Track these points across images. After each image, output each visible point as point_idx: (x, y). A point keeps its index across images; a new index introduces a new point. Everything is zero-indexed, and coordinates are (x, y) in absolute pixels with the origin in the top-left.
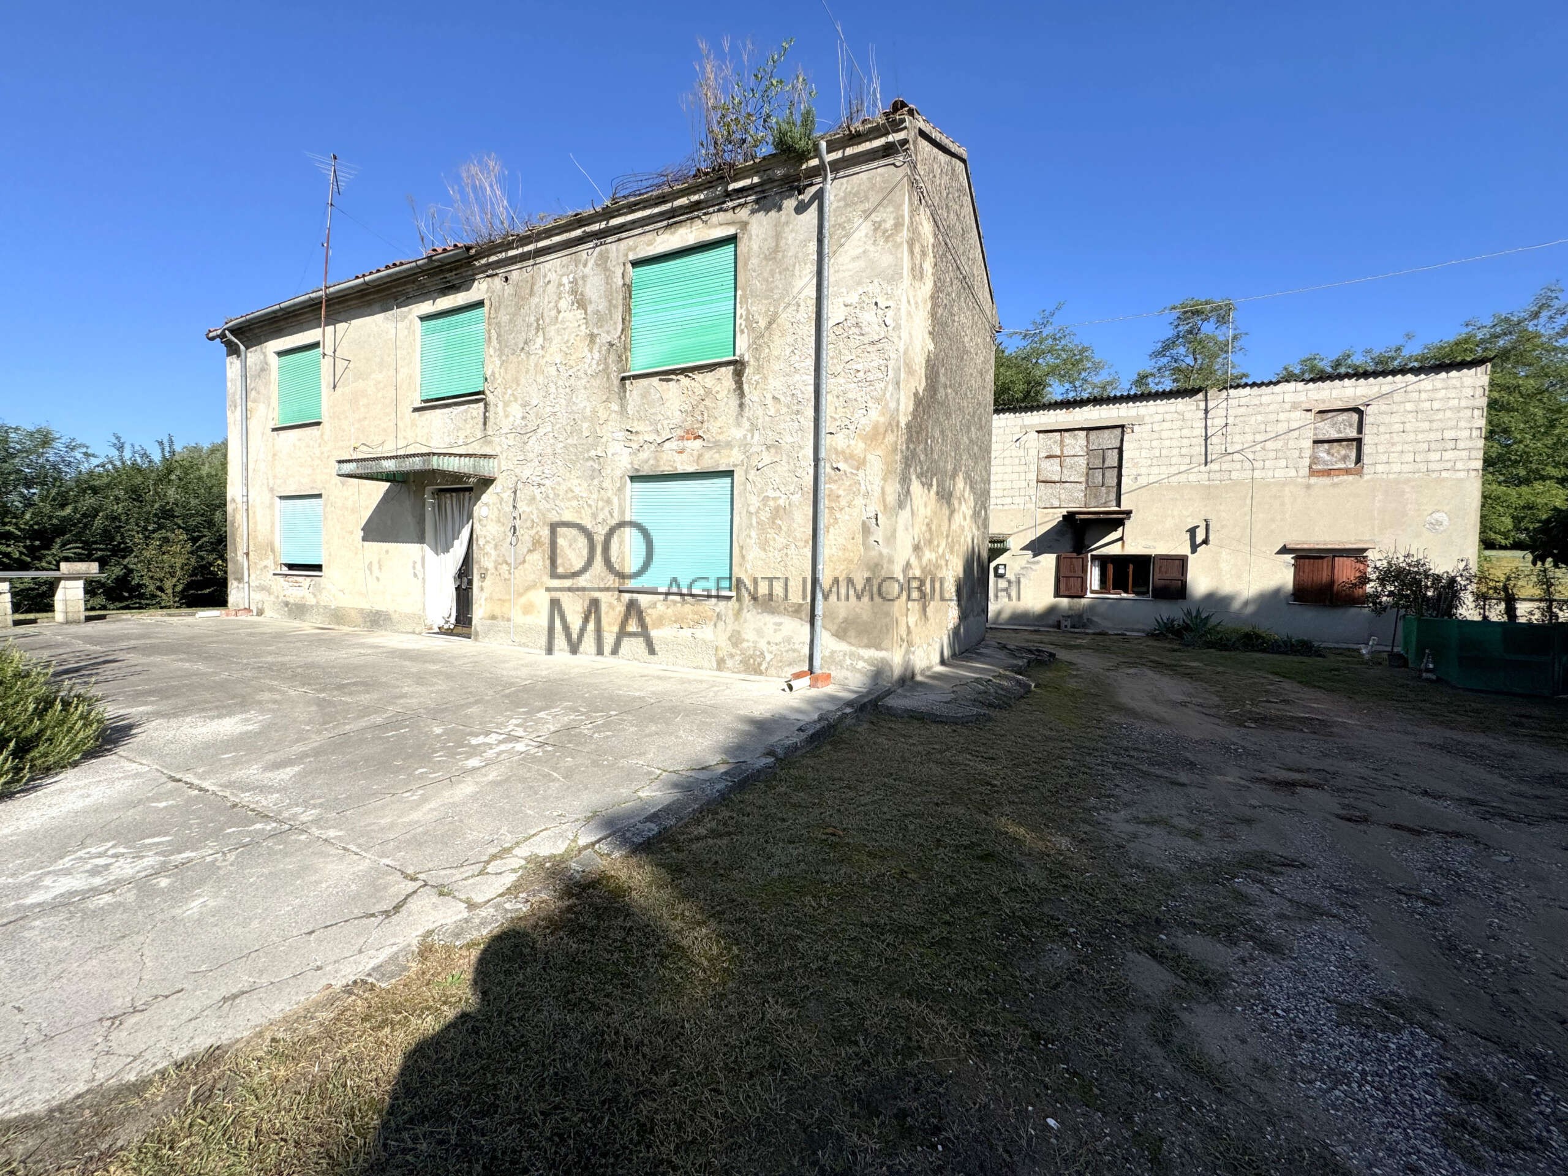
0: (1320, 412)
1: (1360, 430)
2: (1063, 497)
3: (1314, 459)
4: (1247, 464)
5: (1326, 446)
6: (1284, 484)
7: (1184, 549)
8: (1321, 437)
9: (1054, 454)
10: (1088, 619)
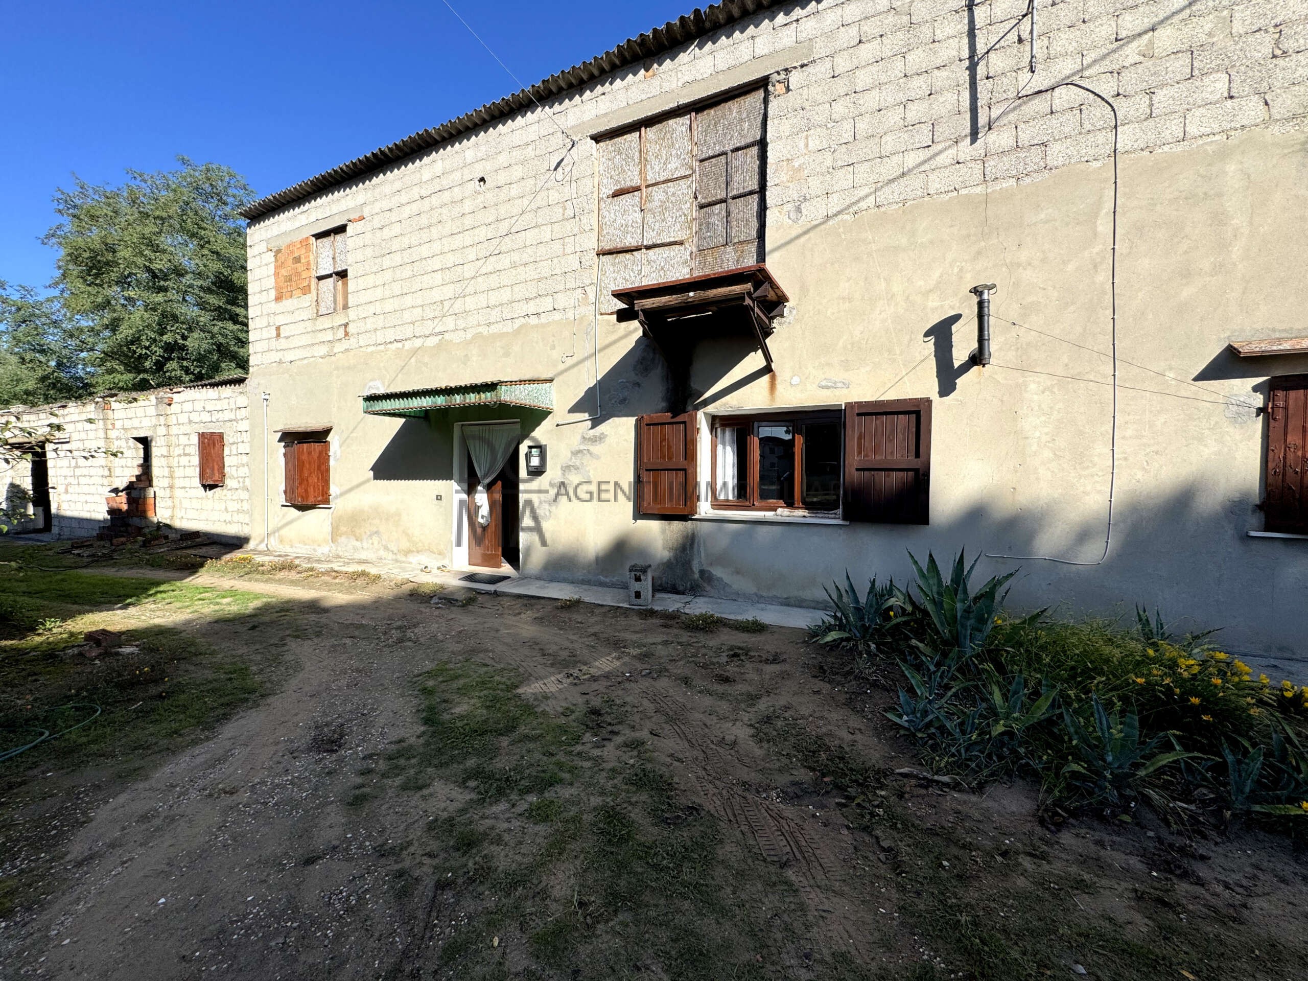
4: (1101, 112)
6: (1223, 154)
7: (921, 384)
9: (629, 184)
10: (702, 572)
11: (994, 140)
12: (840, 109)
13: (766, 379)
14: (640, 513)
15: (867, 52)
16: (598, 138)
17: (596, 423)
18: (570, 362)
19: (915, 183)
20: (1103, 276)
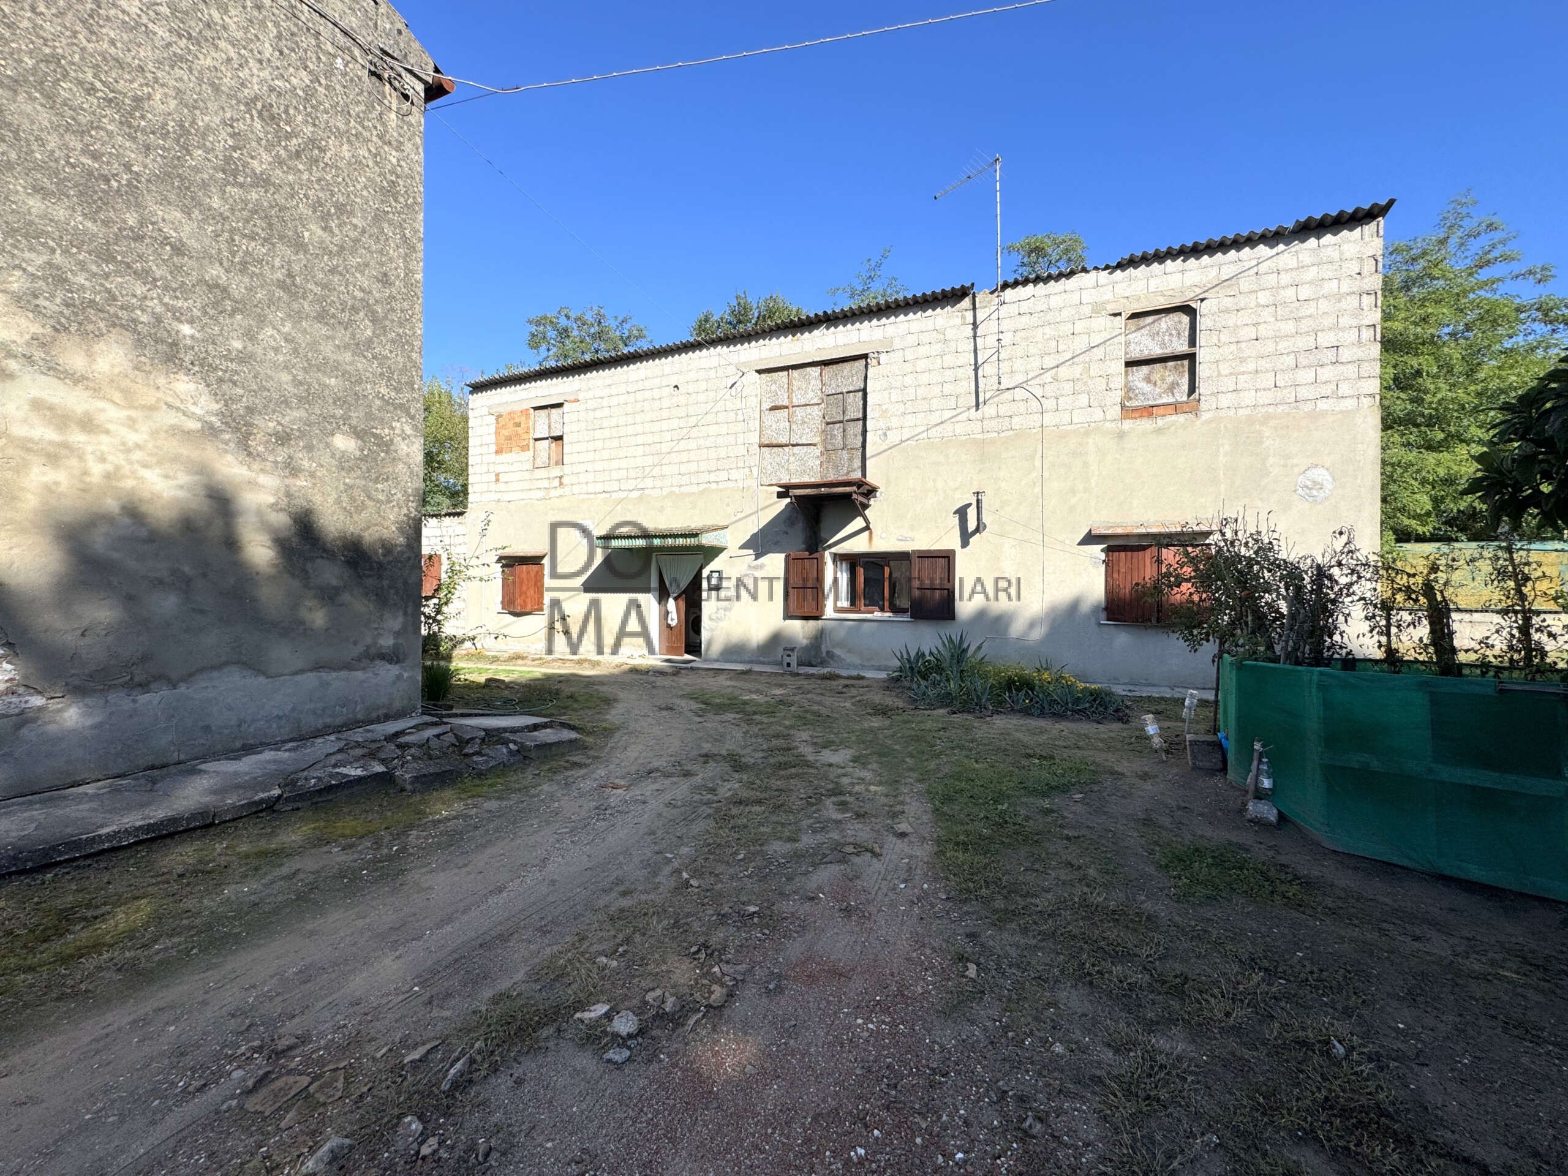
0: (1135, 316)
1: (1192, 342)
2: (792, 467)
3: (1128, 389)
4: (1034, 404)
5: (1145, 369)
6: (1087, 434)
7: (950, 541)
8: (1136, 354)
9: (781, 403)
10: (828, 652)
11: (988, 410)
12: (908, 380)
13: (867, 533)
14: (787, 616)
15: (923, 350)
16: (759, 372)
17: (757, 557)
18: (740, 516)
19: (948, 429)
20: (1038, 489)
